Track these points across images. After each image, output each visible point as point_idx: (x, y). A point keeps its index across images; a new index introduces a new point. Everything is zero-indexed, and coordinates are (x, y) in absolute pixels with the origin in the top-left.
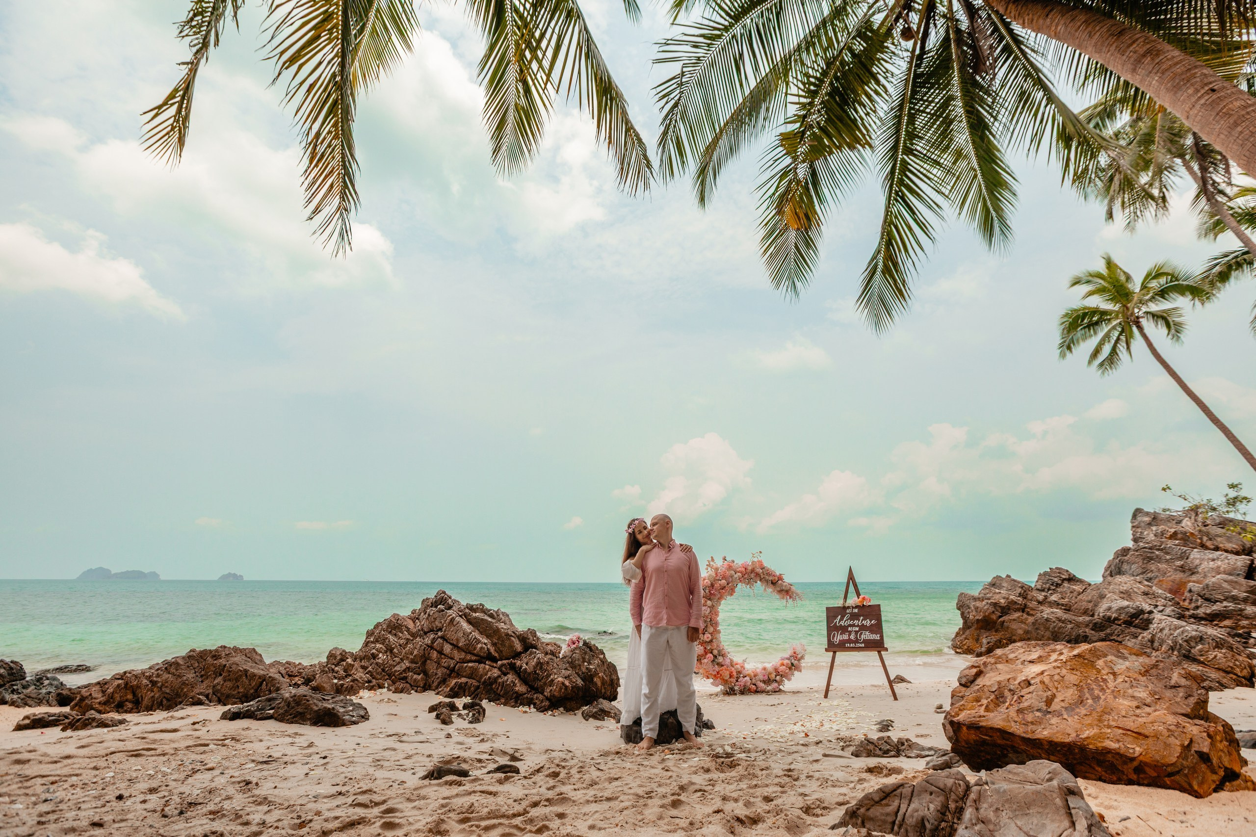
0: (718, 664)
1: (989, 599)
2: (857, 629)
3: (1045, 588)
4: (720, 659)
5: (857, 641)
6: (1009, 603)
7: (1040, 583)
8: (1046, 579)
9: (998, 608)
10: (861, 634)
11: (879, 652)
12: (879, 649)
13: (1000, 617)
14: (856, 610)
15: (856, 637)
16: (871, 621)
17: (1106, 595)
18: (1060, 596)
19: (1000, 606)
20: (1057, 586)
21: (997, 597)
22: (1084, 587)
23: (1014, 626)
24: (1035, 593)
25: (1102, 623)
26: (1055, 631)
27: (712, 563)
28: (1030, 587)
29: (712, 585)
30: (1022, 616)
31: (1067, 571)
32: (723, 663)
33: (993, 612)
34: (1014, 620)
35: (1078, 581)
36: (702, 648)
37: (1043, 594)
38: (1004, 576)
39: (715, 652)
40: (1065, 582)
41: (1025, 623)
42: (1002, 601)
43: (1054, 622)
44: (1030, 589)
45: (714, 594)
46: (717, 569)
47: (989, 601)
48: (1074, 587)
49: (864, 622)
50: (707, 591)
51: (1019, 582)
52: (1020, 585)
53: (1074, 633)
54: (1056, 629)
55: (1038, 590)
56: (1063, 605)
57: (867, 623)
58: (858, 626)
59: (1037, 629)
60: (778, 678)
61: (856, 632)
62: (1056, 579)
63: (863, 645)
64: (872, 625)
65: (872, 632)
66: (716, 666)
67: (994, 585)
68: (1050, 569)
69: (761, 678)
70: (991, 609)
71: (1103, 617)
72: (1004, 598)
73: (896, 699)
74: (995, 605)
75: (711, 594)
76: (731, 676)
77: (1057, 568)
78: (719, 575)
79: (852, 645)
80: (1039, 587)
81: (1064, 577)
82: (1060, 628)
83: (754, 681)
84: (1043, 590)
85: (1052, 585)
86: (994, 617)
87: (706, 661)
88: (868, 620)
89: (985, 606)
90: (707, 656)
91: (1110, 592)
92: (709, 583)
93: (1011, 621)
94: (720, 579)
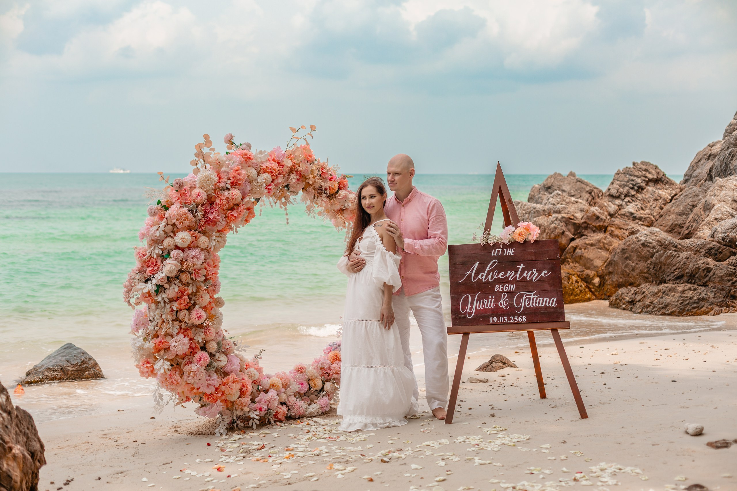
0: (217, 371)
1: (559, 212)
2: (513, 288)
3: (621, 193)
4: (222, 361)
5: (511, 312)
6: (588, 218)
7: (616, 186)
8: (626, 179)
9: (570, 227)
10: (521, 297)
11: (554, 331)
12: (554, 325)
13: (572, 240)
14: (511, 252)
15: (511, 305)
16: (539, 272)
17: (714, 205)
18: (639, 206)
19: (574, 224)
20: (637, 192)
21: (572, 208)
22: (674, 192)
23: (590, 254)
24: (605, 201)
25: (720, 248)
26: (660, 262)
27: (206, 150)
28: (600, 191)
29: (211, 201)
30: (605, 238)
31: (656, 167)
32: (227, 369)
33: (563, 233)
34: (592, 245)
35: (667, 183)
36: (186, 339)
37: (618, 202)
38: (565, 174)
39: (213, 346)
40: (651, 184)
41: (607, 250)
42: (579, 215)
43: (654, 247)
44: (600, 194)
45: (214, 223)
46: (218, 165)
47: (560, 216)
48: (660, 192)
49: (527, 275)
50: (200, 215)
51: (587, 184)
52: (588, 189)
53: (691, 265)
54: (663, 259)
55: (611, 196)
56: (640, 219)
57: (533, 275)
58: (514, 281)
59: (627, 258)
60: (328, 386)
61: (511, 294)
62: (639, 181)
63: (524, 319)
64: (542, 280)
65: (542, 293)
66: (215, 376)
67: (549, 188)
68: (634, 164)
69: (295, 387)
70: (562, 227)
71: (723, 239)
72: (582, 211)
73: (584, 415)
74: (568, 221)
75: (208, 221)
76: (242, 394)
77: (643, 163)
78: (225, 177)
79: (501, 319)
80: (613, 192)
81: (650, 176)
82: (668, 257)
83: (284, 397)
84: (618, 197)
85: (632, 188)
86: (563, 241)
87: (194, 367)
88: (535, 271)
89: (553, 222)
90: (197, 357)
91: (720, 201)
92: (204, 195)
93: (587, 246)
94: (229, 186)
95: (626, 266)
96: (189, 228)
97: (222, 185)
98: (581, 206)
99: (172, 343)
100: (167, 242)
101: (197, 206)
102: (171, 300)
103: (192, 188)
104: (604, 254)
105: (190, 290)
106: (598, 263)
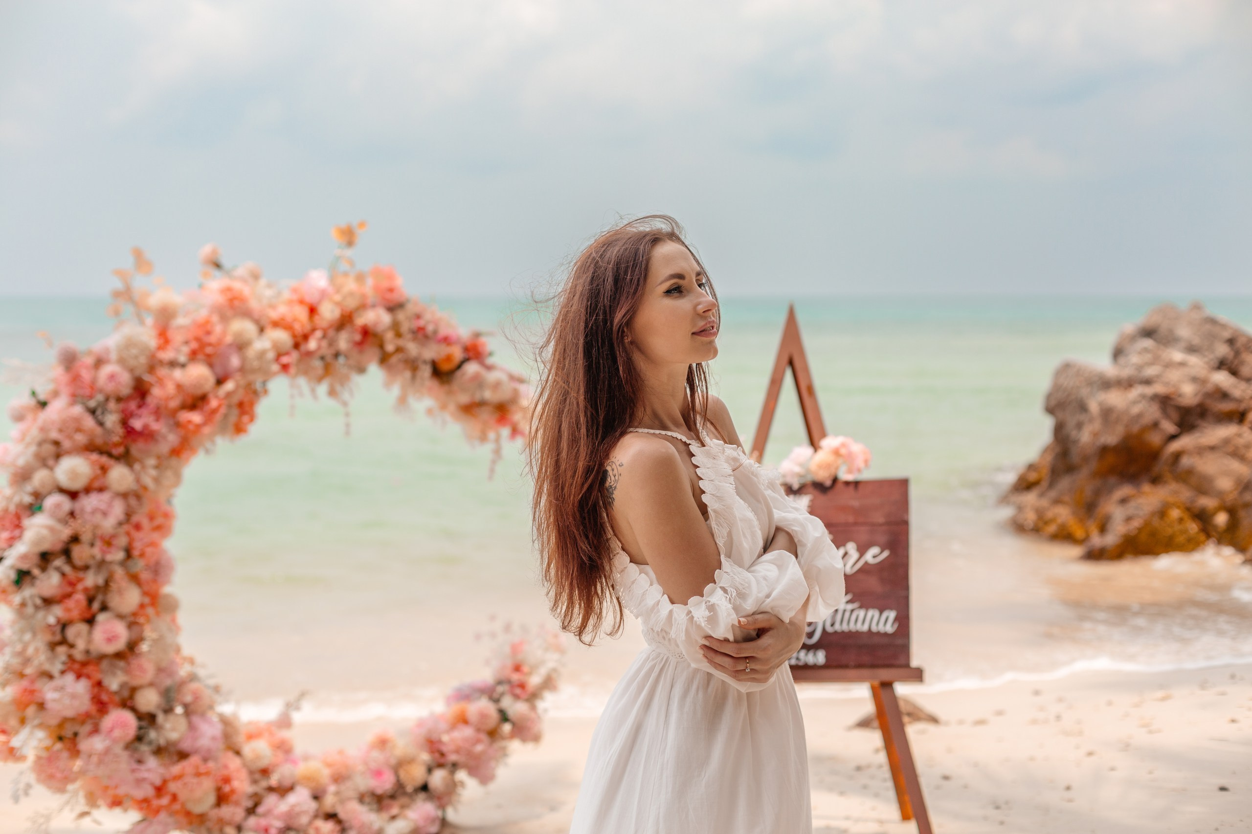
0: (159, 751)
1: (1148, 382)
4: (172, 729)
6: (1208, 395)
9: (1170, 412)
11: (886, 687)
12: (885, 674)
13: (1173, 437)
16: (862, 550)
19: (1178, 407)
21: (1174, 376)
23: (1208, 466)
27: (137, 285)
29: (141, 391)
30: (1239, 435)
32: (185, 746)
33: (1155, 423)
34: (1212, 448)
38: (1183, 306)
39: (148, 700)
42: (1188, 390)
45: (148, 435)
47: (1149, 390)
50: (112, 420)
51: (1224, 326)
52: (1227, 335)
60: (438, 778)
63: (820, 657)
64: (865, 570)
65: (864, 598)
66: (152, 762)
67: (1151, 334)
69: (364, 782)
70: (1153, 412)
72: (1193, 382)
74: (1165, 401)
75: (130, 433)
76: (222, 799)
78: (177, 338)
83: (329, 801)
86: (1155, 439)
88: (851, 547)
89: (1135, 402)
90: (108, 721)
92: (126, 379)
93: (1202, 450)
94: (182, 359)
96: (91, 448)
97: (167, 355)
98: (1194, 372)
99: (49, 694)
100: (40, 477)
101: (107, 399)
102: (48, 602)
103: (99, 362)
104: (1236, 466)
105: (91, 580)
106: (1225, 484)
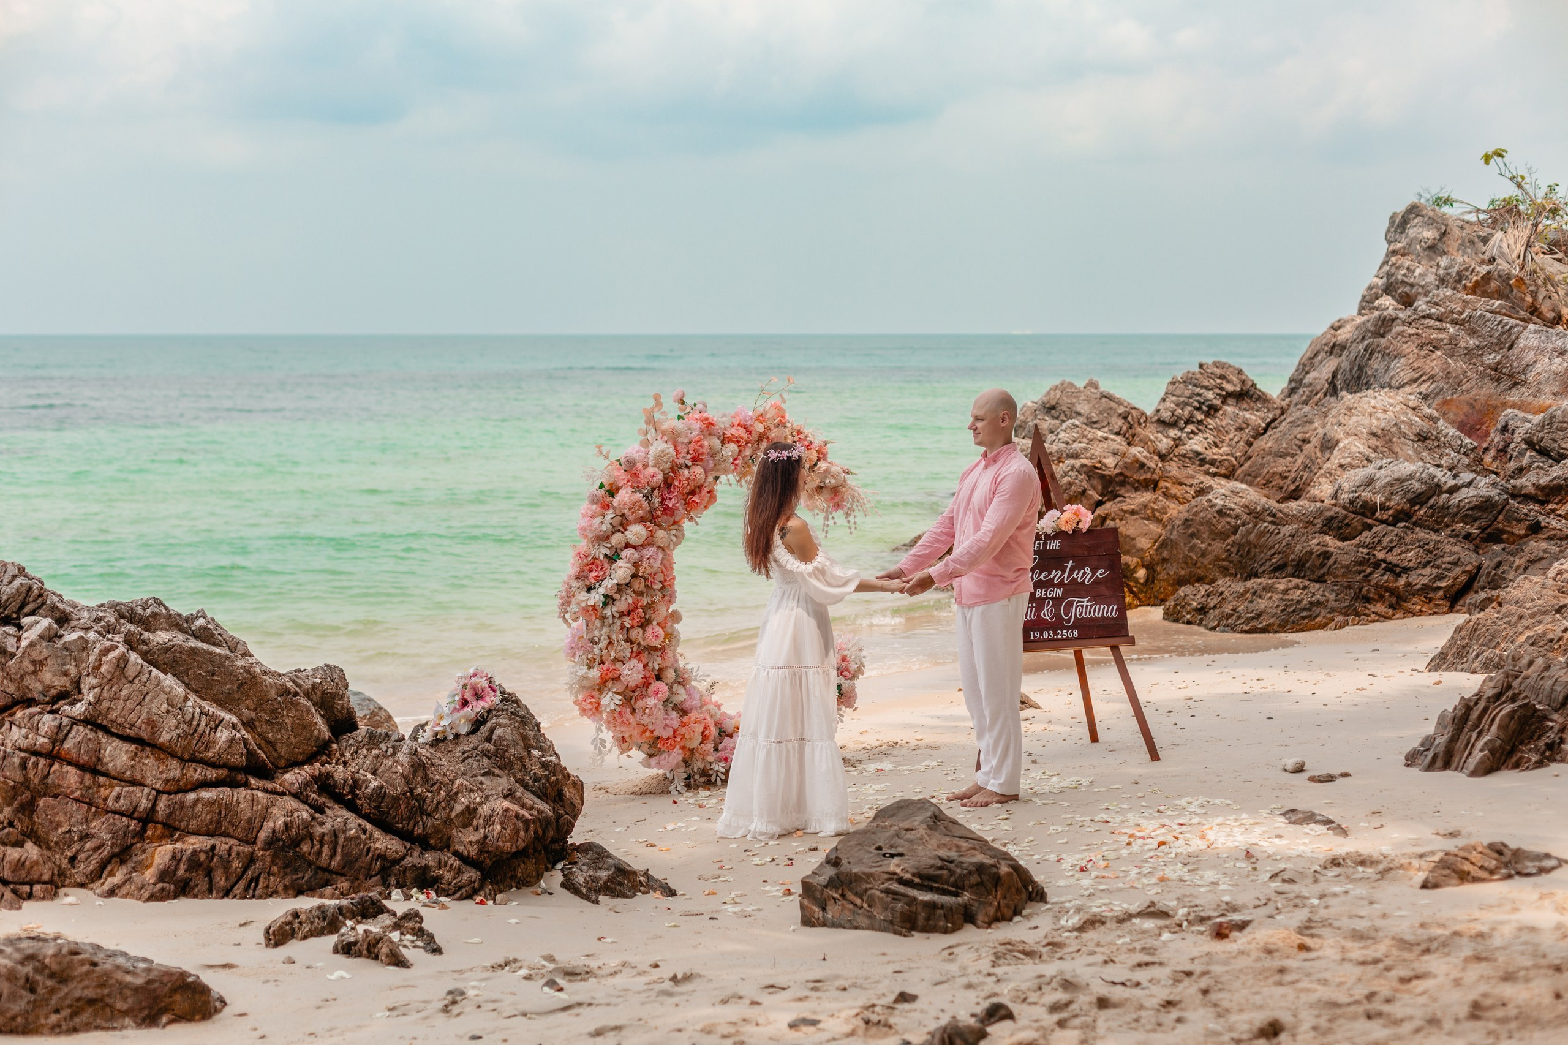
0: (675, 707)
1: (1076, 456)
2: (1059, 592)
3: (1179, 418)
4: (681, 695)
5: (1058, 624)
6: (1126, 466)
7: (1169, 404)
8: (1187, 393)
9: (1095, 482)
10: (1070, 604)
11: (1115, 648)
12: (1114, 641)
14: (1055, 545)
15: (1058, 615)
16: (1094, 571)
17: (1338, 442)
18: (1211, 439)
19: (1103, 477)
20: (1207, 414)
21: (1098, 450)
22: (1271, 416)
23: (1130, 528)
24: (1151, 432)
25: (1346, 517)
26: (1249, 543)
27: (657, 416)
28: (1143, 414)
29: (668, 483)
30: (1156, 501)
31: (1240, 372)
32: (687, 705)
33: (1084, 492)
34: (1133, 513)
35: (1259, 398)
36: (641, 666)
37: (1174, 433)
38: (1080, 384)
39: (670, 675)
40: (1230, 401)
41: (1159, 521)
42: (1110, 461)
43: (1237, 517)
44: (1142, 419)
45: (673, 512)
46: (673, 437)
47: (1077, 463)
48: (1247, 415)
49: (1078, 575)
50: (657, 501)
51: (1119, 403)
52: (1121, 410)
53: (1298, 547)
54: (1252, 537)
55: (1161, 422)
56: (1213, 463)
57: (1085, 576)
58: (1061, 584)
59: (1192, 535)
61: (1057, 601)
62: (1210, 395)
63: (1076, 633)
64: (1097, 582)
65: (1098, 599)
66: (674, 714)
67: (1053, 408)
68: (1201, 366)
71: (1352, 502)
72: (1115, 454)
73: (1155, 756)
74: (1091, 472)
75: (667, 510)
76: (705, 737)
77: (1216, 364)
78: (683, 451)
79: (1046, 635)
80: (1166, 415)
81: (1229, 387)
82: (1262, 534)
84: (1173, 424)
85: (1198, 409)
87: (651, 702)
88: (1087, 570)
90: (652, 688)
91: (1348, 434)
92: (660, 476)
93: (1124, 514)
94: (689, 463)
95: (1192, 549)
96: (642, 520)
97: (681, 461)
98: (1114, 446)
99: (625, 671)
100: (617, 539)
101: (653, 489)
102: (622, 615)
103: (645, 466)
104: (1154, 528)
105: (645, 601)
106: (1144, 543)
